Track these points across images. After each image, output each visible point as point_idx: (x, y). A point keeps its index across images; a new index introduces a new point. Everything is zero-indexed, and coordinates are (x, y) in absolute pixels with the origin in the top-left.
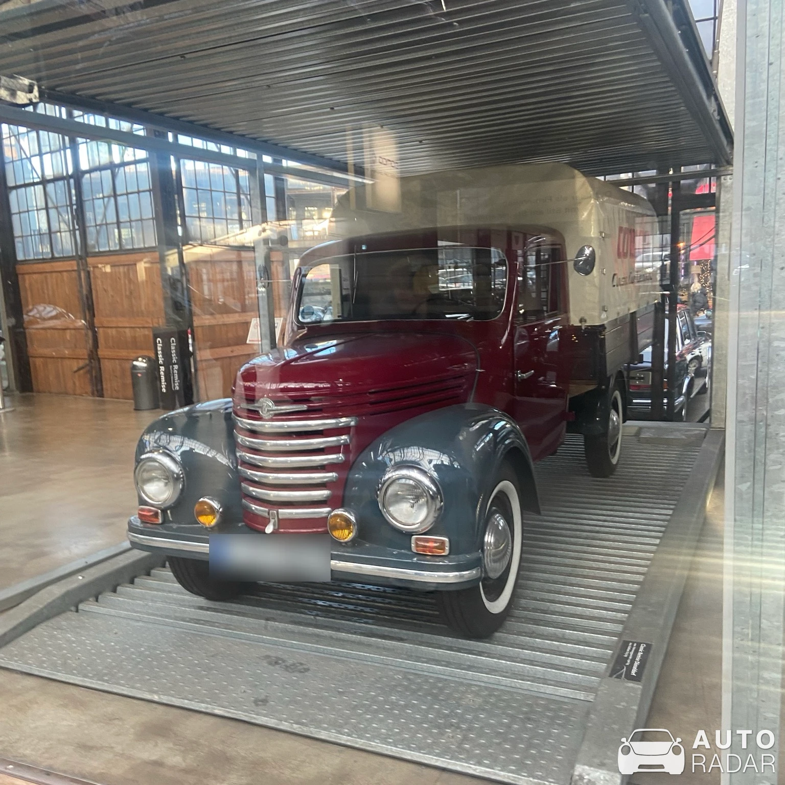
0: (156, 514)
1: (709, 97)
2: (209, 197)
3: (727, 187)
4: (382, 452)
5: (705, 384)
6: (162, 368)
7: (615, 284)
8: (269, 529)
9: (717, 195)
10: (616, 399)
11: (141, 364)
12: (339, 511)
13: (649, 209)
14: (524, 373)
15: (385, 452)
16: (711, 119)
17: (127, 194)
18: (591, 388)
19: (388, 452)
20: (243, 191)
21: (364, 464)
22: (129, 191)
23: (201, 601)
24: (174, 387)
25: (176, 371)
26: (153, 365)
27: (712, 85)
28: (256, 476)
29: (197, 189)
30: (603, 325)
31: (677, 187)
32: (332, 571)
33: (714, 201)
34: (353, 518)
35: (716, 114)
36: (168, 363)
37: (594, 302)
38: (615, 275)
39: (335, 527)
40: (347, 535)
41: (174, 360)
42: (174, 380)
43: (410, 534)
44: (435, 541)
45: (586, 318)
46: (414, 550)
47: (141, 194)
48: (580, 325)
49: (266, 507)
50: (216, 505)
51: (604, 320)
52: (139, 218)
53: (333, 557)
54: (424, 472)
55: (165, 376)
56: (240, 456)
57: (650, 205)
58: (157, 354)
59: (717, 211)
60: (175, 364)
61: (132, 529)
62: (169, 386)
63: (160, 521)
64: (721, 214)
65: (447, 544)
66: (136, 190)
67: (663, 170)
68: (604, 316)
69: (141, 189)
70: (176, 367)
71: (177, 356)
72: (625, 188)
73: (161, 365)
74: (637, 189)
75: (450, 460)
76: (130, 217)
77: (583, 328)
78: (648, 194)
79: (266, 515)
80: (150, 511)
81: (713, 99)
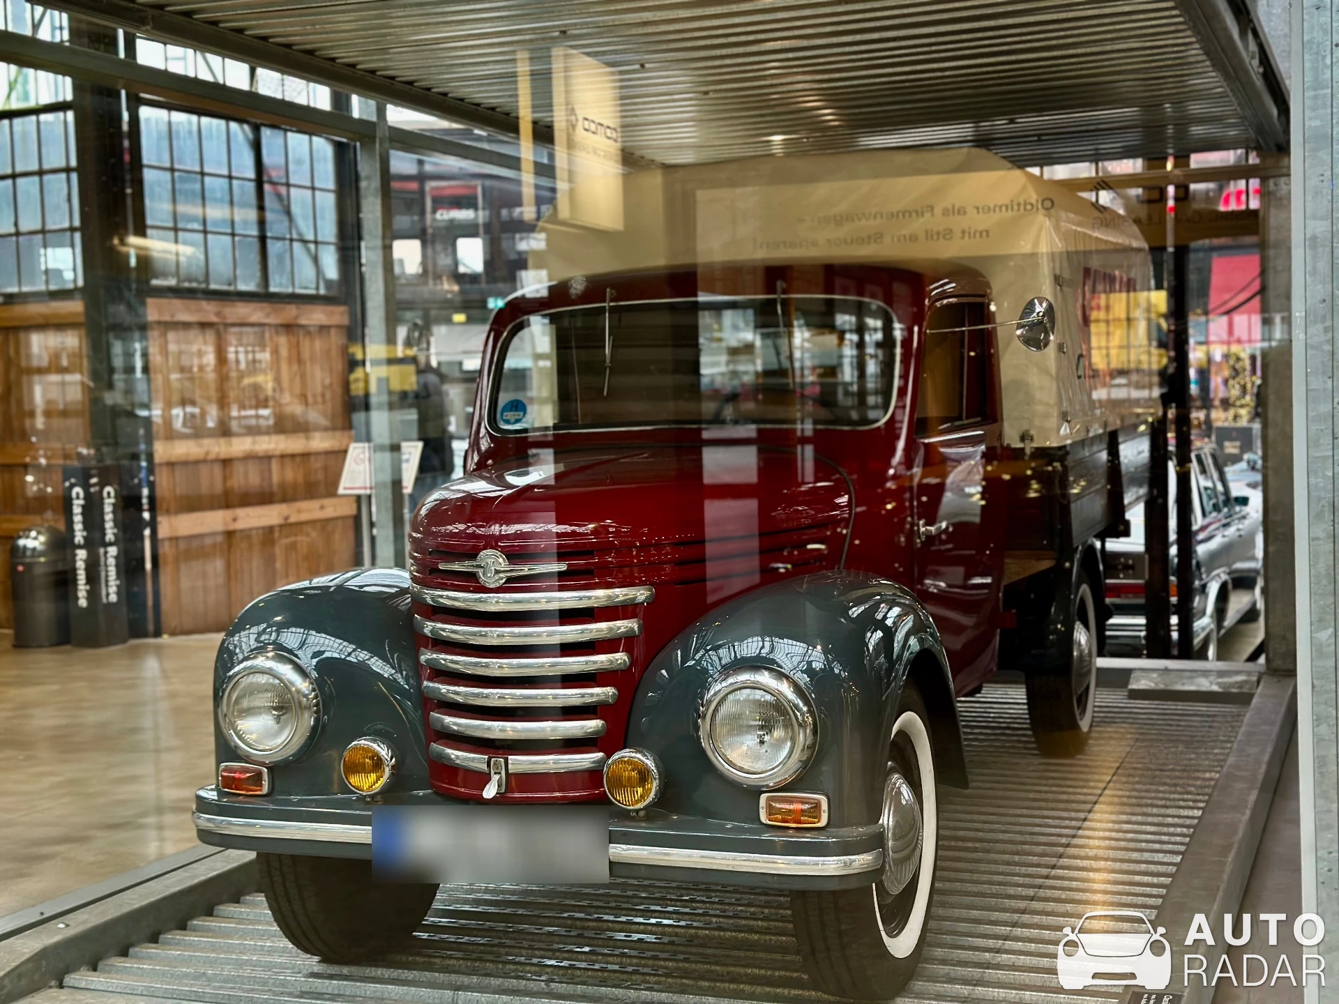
0: (259, 775)
1: (1243, 34)
2: (198, 186)
3: (1281, 199)
4: (697, 651)
5: (1254, 604)
6: (82, 554)
7: (1081, 372)
8: (490, 792)
9: (1261, 214)
10: (1082, 600)
11: (34, 541)
12: (626, 753)
13: (1136, 238)
14: (931, 525)
15: (702, 652)
16: (1247, 72)
17: (14, 176)
18: (1046, 564)
19: (707, 651)
20: (270, 177)
21: (664, 672)
22: (19, 169)
23: (312, 962)
24: (108, 595)
25: (112, 561)
26: (61, 544)
27: (1248, 13)
28: (457, 693)
29: (172, 170)
30: (1064, 447)
31: (1184, 195)
32: (611, 862)
33: (1257, 224)
34: (650, 763)
35: (1256, 62)
36: (95, 541)
37: (1048, 404)
38: (1081, 356)
39: (618, 783)
40: (638, 798)
41: (110, 536)
42: (107, 581)
43: (756, 791)
44: (803, 801)
45: (1032, 432)
46: (763, 818)
47: (46, 178)
48: (1020, 445)
49: (482, 754)
50: (384, 752)
51: (1066, 437)
52: (38, 226)
53: (613, 838)
54: (781, 675)
55: (87, 569)
56: (427, 661)
57: (1135, 229)
58: (70, 523)
59: (1262, 246)
60: (111, 544)
61: (203, 806)
62: (93, 595)
63: (265, 790)
64: (1272, 252)
65: (825, 806)
66: (35, 167)
67: (1155, 159)
68: (1065, 430)
69: (46, 166)
70: (113, 551)
71: (116, 526)
72: (1085, 195)
73: (80, 547)
74: (1105, 197)
75: (827, 659)
76: (16, 224)
77: (1028, 451)
78: (1127, 207)
79: (484, 767)
80: (246, 770)
81: (1250, 36)
